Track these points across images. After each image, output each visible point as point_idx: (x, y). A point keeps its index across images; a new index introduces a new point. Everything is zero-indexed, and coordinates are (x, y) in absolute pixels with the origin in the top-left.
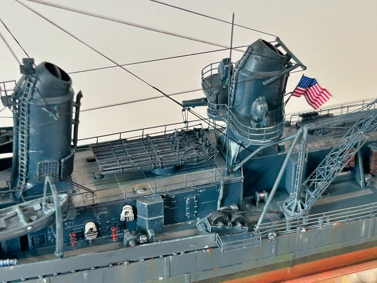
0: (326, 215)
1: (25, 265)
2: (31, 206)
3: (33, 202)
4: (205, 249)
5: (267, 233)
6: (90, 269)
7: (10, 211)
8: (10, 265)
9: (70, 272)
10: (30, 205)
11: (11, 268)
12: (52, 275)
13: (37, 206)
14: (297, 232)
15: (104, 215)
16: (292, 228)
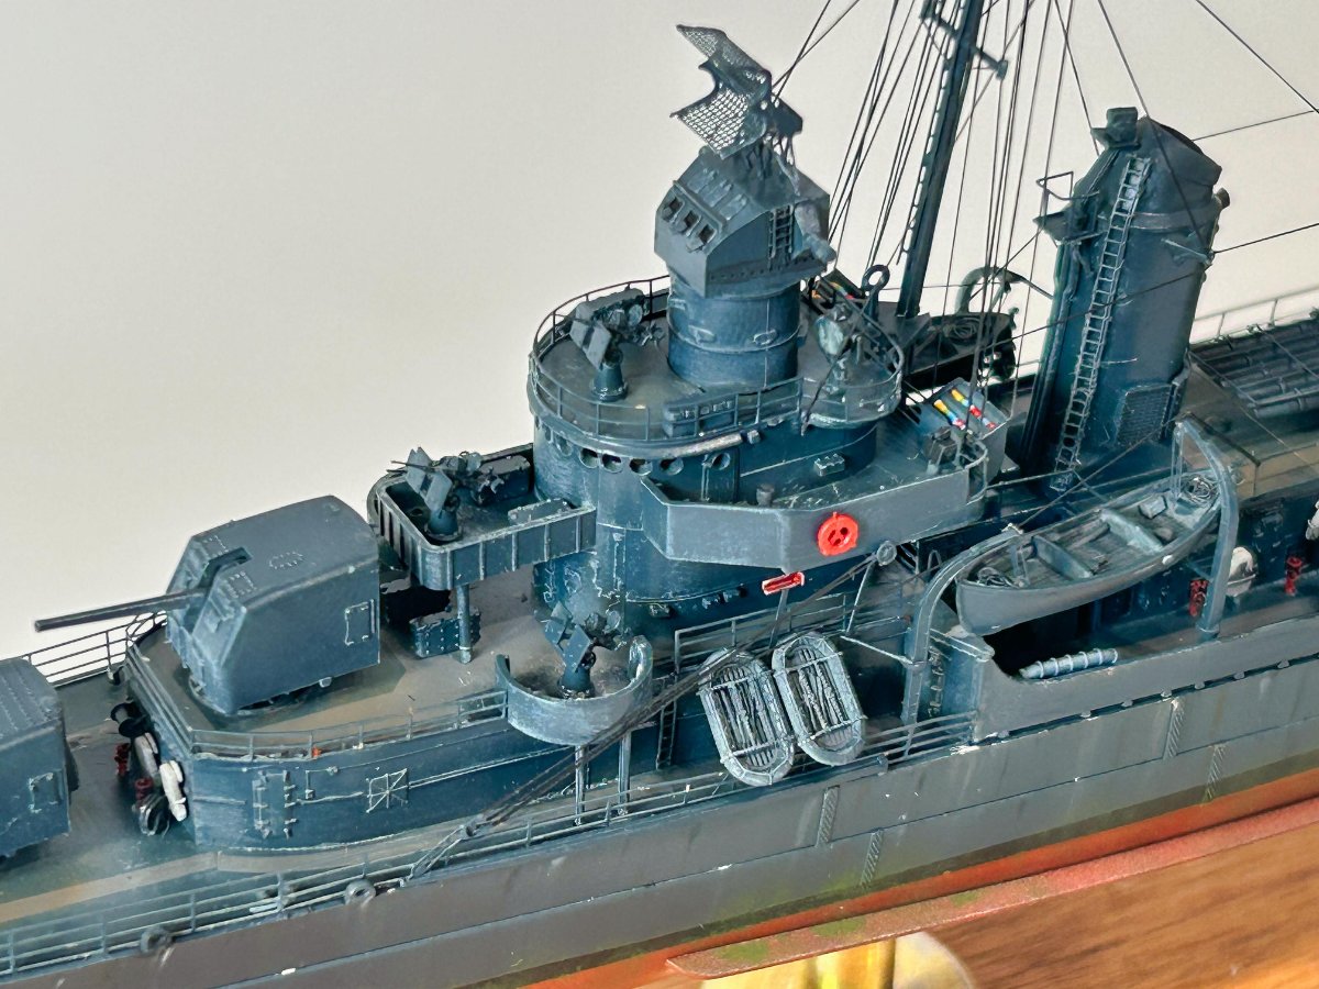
1: (1141, 661)
2: (1137, 504)
3: (1140, 495)
6: (1275, 667)
7: (1088, 522)
8: (1107, 664)
9: (1231, 678)
10: (1131, 504)
11: (1109, 673)
12: (1192, 689)
13: (1156, 502)
15: (1273, 525)
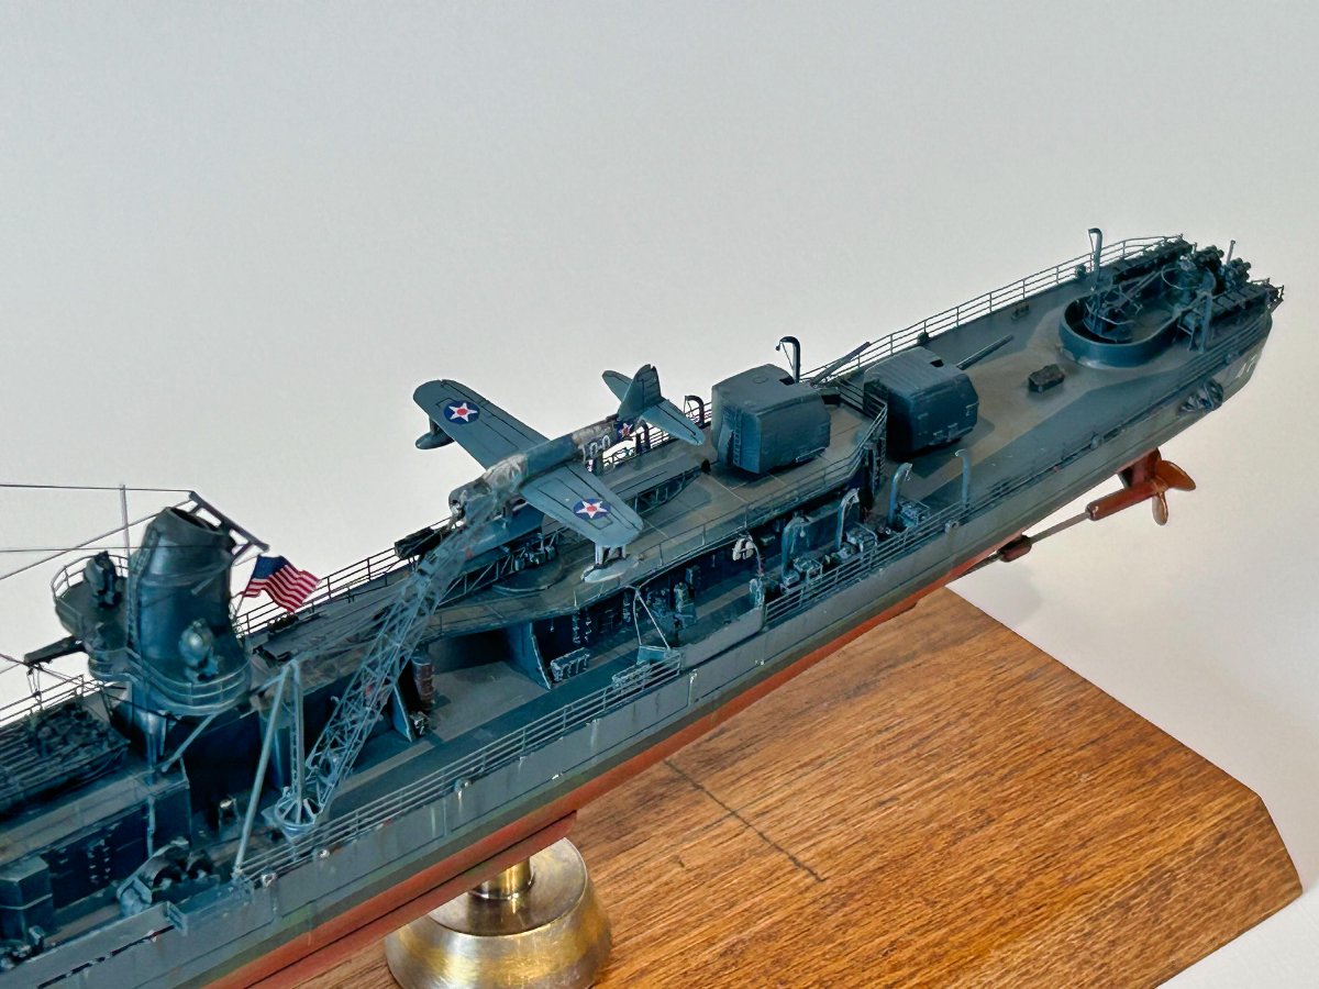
0: (360, 813)
4: (147, 938)
5: (259, 876)
14: (314, 858)
16: (303, 855)
